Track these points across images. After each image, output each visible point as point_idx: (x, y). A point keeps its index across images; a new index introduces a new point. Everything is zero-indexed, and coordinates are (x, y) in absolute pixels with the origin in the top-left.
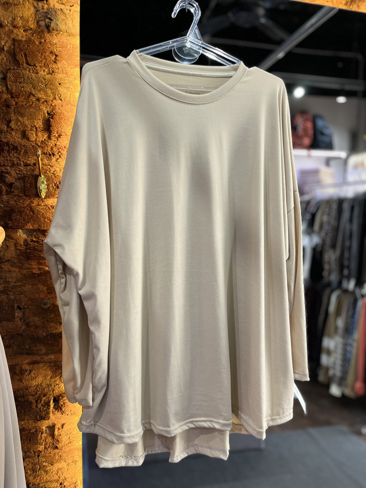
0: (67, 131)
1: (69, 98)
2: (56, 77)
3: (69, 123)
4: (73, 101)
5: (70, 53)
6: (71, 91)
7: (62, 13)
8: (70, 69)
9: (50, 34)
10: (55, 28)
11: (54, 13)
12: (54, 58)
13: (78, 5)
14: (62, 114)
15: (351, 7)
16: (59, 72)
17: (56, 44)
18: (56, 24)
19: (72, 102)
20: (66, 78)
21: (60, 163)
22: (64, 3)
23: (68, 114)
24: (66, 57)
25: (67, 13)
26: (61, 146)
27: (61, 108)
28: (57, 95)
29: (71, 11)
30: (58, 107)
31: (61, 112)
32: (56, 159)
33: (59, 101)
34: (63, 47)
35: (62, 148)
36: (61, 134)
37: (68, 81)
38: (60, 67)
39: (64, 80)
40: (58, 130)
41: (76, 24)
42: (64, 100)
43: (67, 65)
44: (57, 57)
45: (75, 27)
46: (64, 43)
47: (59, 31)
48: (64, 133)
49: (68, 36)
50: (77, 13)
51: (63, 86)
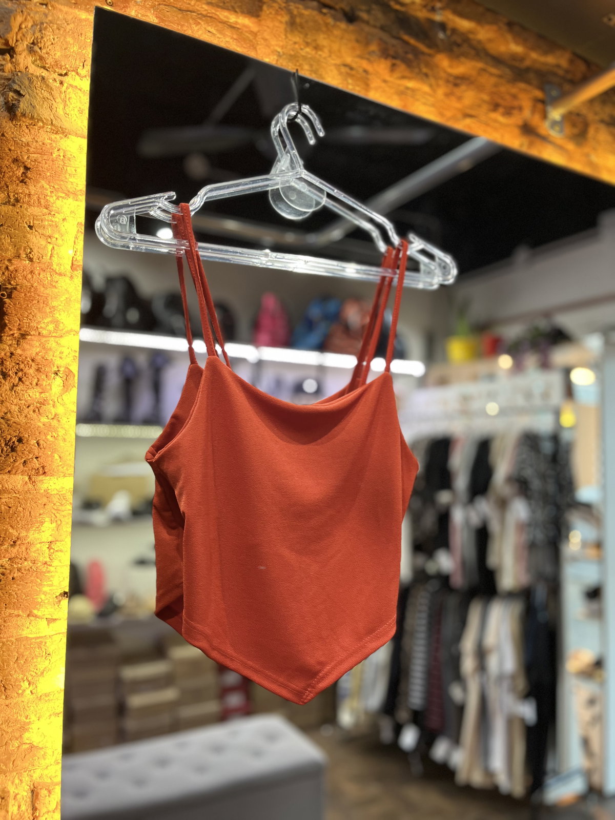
0: (43, 325)
1: (48, 258)
2: (25, 212)
3: (48, 310)
4: (57, 265)
5: (58, 167)
6: (55, 245)
7: (44, 87)
8: (55, 198)
9: (14, 122)
10: (28, 112)
11: (27, 82)
12: (21, 172)
13: (77, 76)
14: (33, 289)
16: (32, 201)
17: (28, 144)
18: (31, 104)
19: (55, 267)
20: (46, 217)
21: (21, 394)
22: (47, 66)
23: (47, 291)
24: (48, 174)
25: (54, 87)
26: (24, 358)
28: (22, 248)
29: (63, 85)
30: (22, 275)
31: (29, 284)
32: (12, 384)
33: (26, 261)
34: (43, 153)
35: (26, 363)
36: (28, 333)
37: (49, 222)
38: (33, 192)
39: (40, 220)
40: (21, 323)
41: (72, 112)
42: (37, 261)
43: (49, 190)
44: (29, 172)
45: (70, 116)
46: (45, 146)
47: (36, 121)
48: (35, 330)
49: (53, 133)
50: (75, 90)
51: (37, 232)
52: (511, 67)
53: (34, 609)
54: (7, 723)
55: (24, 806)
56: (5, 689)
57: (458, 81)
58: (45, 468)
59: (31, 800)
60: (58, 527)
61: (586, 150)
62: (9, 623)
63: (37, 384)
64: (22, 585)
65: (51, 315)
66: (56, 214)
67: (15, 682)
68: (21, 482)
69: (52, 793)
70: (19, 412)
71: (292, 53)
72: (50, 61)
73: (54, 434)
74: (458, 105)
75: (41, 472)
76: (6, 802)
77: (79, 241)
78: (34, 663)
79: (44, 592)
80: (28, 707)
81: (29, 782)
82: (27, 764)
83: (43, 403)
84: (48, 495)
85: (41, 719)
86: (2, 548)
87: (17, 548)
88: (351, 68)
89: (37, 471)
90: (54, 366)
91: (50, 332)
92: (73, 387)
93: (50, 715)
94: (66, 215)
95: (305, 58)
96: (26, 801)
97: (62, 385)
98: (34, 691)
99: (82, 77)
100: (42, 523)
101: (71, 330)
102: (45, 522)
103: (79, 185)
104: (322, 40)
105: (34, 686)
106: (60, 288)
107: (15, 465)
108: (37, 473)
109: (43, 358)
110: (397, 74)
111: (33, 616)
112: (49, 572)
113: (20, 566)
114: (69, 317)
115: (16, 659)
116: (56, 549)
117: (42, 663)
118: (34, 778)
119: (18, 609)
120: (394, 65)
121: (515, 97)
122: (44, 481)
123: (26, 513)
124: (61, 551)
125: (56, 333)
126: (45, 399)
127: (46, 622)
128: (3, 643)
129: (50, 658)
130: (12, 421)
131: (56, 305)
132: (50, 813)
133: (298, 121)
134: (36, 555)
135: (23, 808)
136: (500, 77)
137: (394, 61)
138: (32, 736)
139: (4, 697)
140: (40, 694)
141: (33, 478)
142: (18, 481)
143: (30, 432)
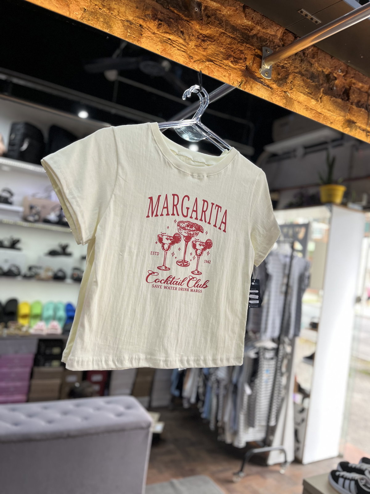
15: (245, 87)
57: (206, 39)
61: (285, 88)
71: (93, 11)
95: (101, 14)
104: (113, 5)
110: (162, 30)
120: (160, 24)
121: (242, 52)
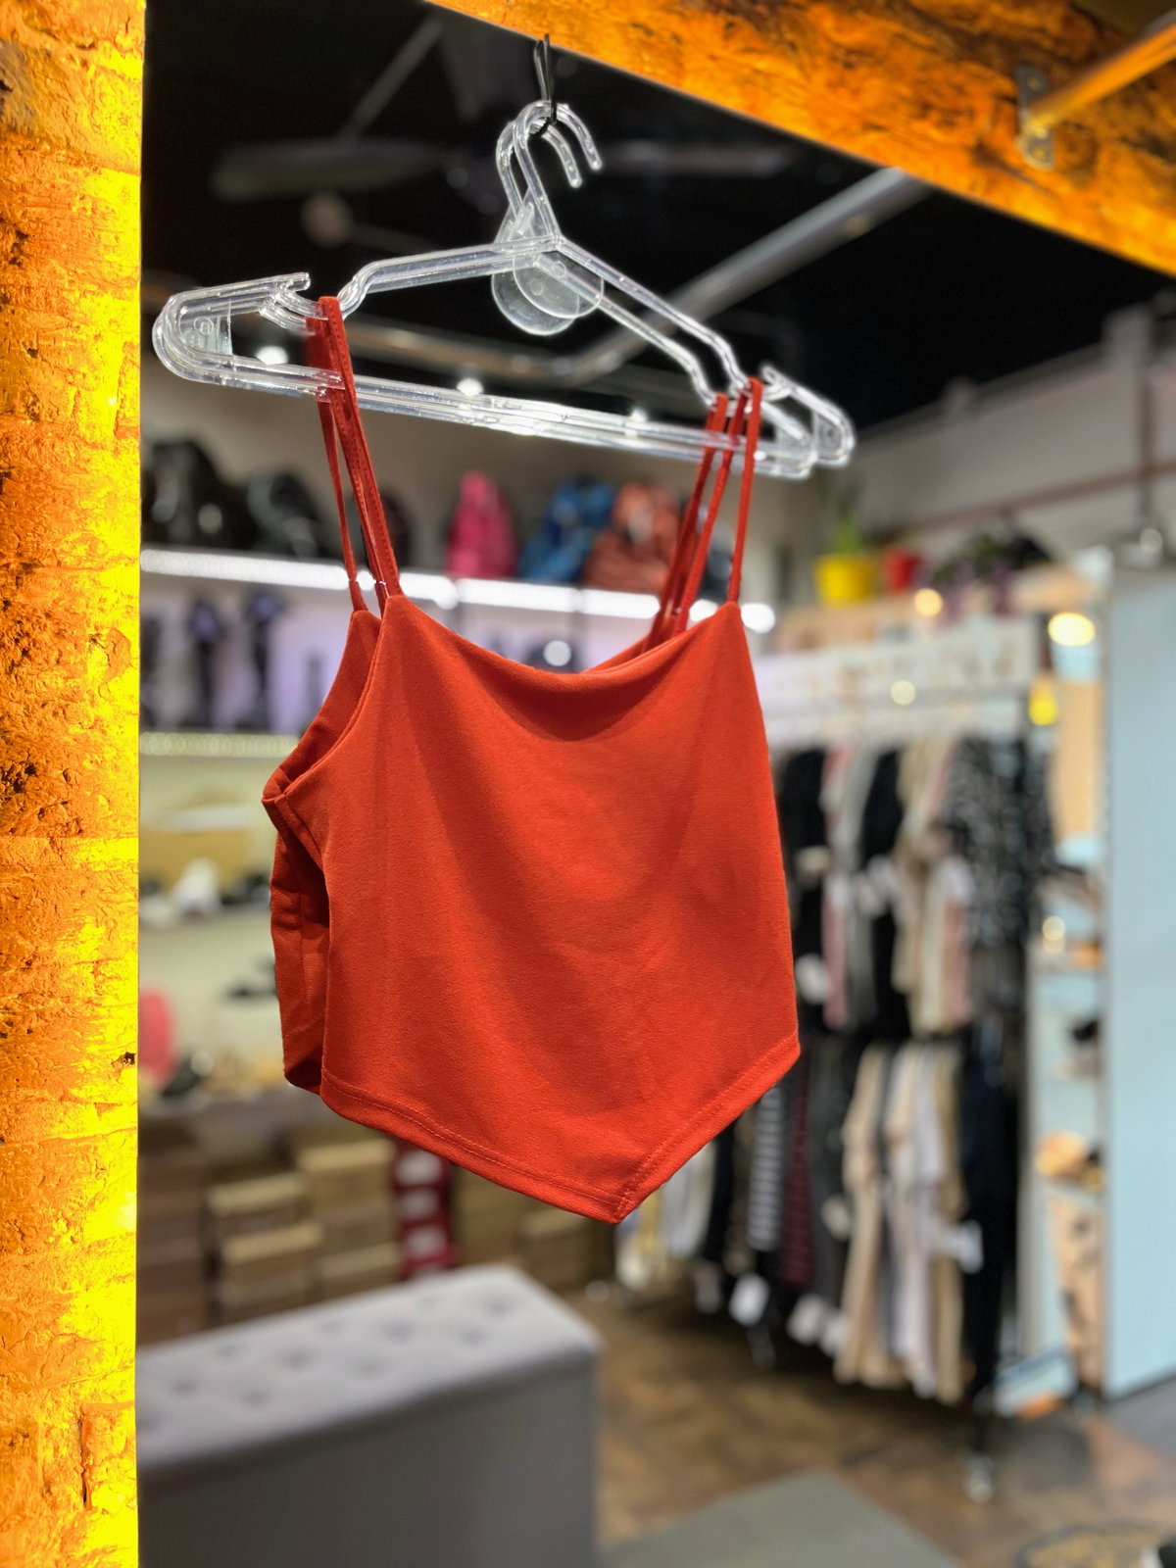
0: (65, 547)
1: (70, 413)
2: (21, 322)
3: (73, 517)
4: (88, 427)
5: (83, 232)
6: (82, 387)
7: (50, 71)
8: (77, 294)
10: (20, 123)
11: (16, 63)
12: (11, 243)
13: (115, 52)
14: (42, 477)
16: (34, 301)
17: (23, 188)
18: (27, 108)
19: (83, 430)
20: (63, 332)
21: (28, 681)
22: (54, 28)
23: (71, 479)
24: (64, 246)
25: (70, 73)
26: (31, 611)
27: (34, 450)
28: (19, 393)
29: (88, 68)
30: (19, 447)
31: (34, 466)
32: (9, 663)
33: (25, 420)
34: (52, 205)
35: (34, 620)
36: (36, 561)
37: (69, 343)
38: (34, 283)
39: (52, 338)
40: (23, 543)
41: (107, 122)
42: (49, 419)
43: (66, 276)
44: (26, 243)
45: (102, 131)
46: (56, 190)
47: (38, 140)
48: (50, 556)
49: (70, 164)
50: (111, 77)
51: (47, 361)
52: (954, 33)
53: (73, 1085)
54: (27, 1299)
55: (66, 1448)
56: (23, 1235)
57: (853, 58)
58: (82, 822)
59: (78, 1438)
60: (110, 933)
61: (1094, 195)
62: (27, 1115)
63: (58, 662)
64: (47, 1043)
65: (80, 527)
66: (82, 326)
67: (41, 1223)
68: (35, 850)
69: (117, 1423)
70: (26, 715)
72: (59, 18)
73: (96, 757)
74: (855, 107)
75: (73, 830)
76: (32, 1442)
77: (128, 381)
78: (76, 1185)
79: (89, 1055)
80: (67, 1267)
81: (73, 1405)
82: (66, 1373)
83: (72, 697)
84: (88, 874)
85: (91, 1289)
86: (5, 974)
87: (34, 973)
88: (649, 32)
89: (66, 829)
90: (89, 626)
91: (79, 559)
92: (127, 667)
93: (109, 1281)
94: (101, 328)
95: (557, 10)
96: (68, 1439)
97: (106, 661)
98: (77, 1238)
99: (123, 52)
100: (80, 926)
101: (121, 557)
102: (85, 923)
103: (124, 268)
105: (78, 1229)
106: (95, 473)
107: (23, 819)
108: (66, 832)
109: (67, 610)
110: (737, 44)
111: (70, 1099)
112: (97, 1017)
113: (40, 1007)
114: (115, 529)
115: (41, 1179)
116: (108, 975)
117: (90, 1185)
118: (82, 1398)
119: (42, 1088)
120: (730, 25)
121: (960, 90)
122: (80, 847)
123: (49, 908)
124: (118, 978)
125: (91, 561)
126: (76, 689)
127: (95, 1111)
128: (16, 1152)
129: (105, 1176)
130: (13, 734)
131: (90, 506)
132: (113, 1460)
133: (546, 137)
134: (70, 986)
135: (64, 1451)
136: (933, 50)
137: (731, 18)
138: (75, 1321)
139: (20, 1250)
140: (89, 1243)
141: (59, 842)
142: (30, 847)
143: (49, 755)
